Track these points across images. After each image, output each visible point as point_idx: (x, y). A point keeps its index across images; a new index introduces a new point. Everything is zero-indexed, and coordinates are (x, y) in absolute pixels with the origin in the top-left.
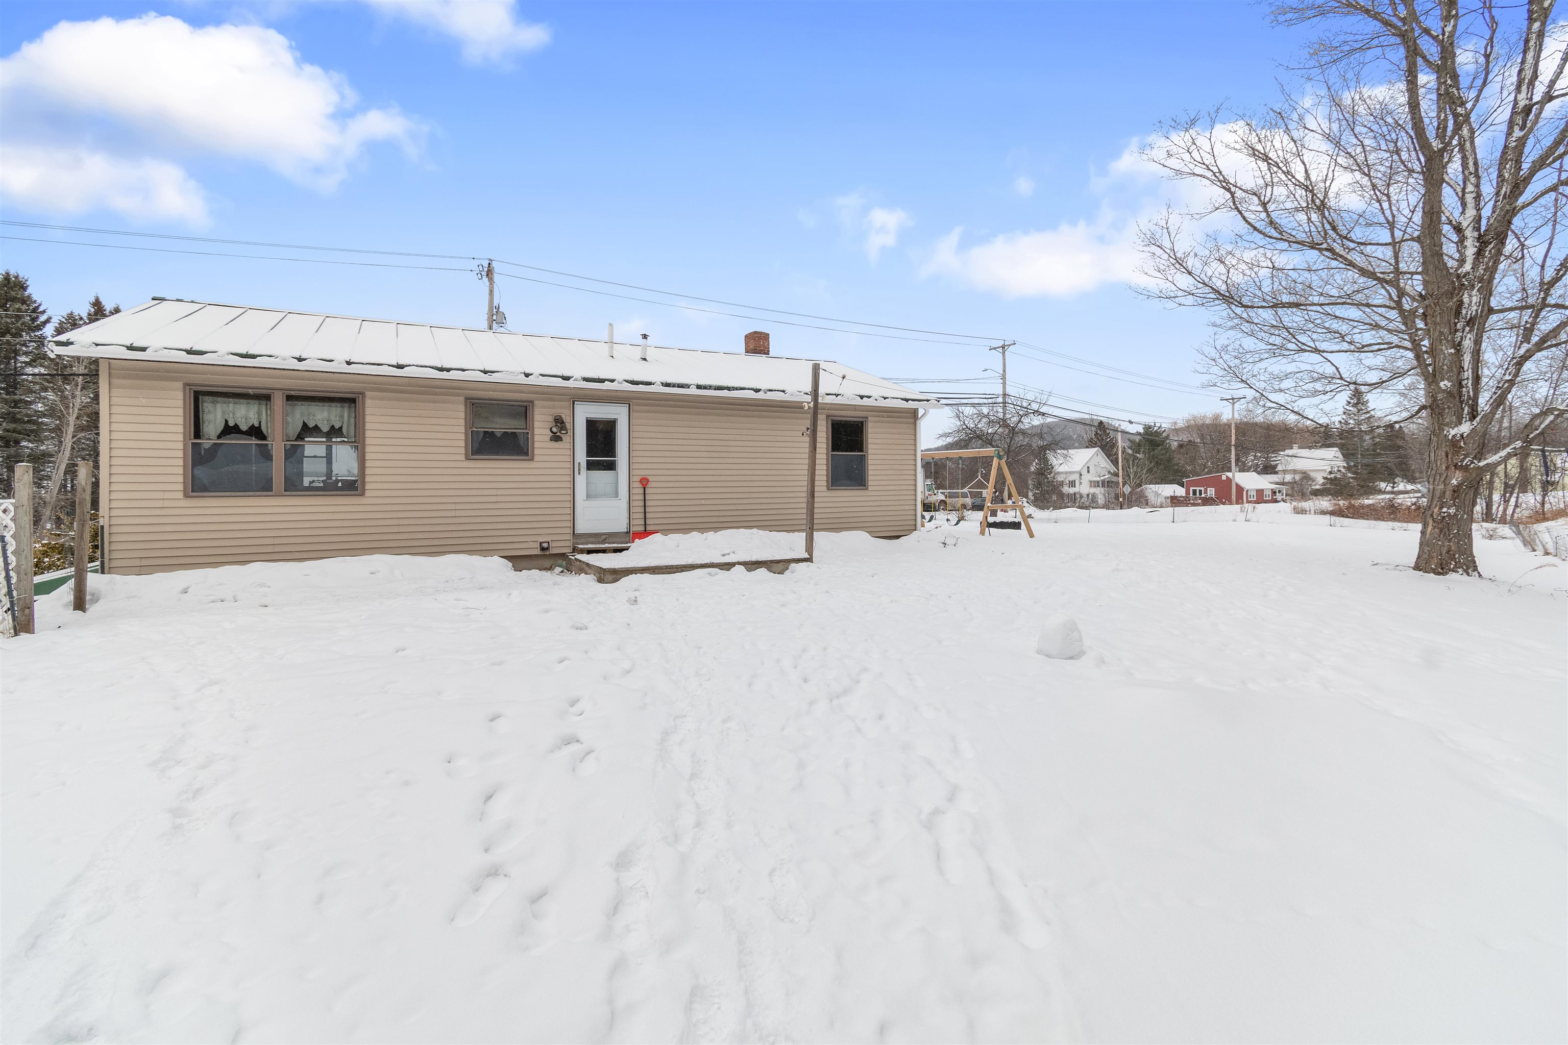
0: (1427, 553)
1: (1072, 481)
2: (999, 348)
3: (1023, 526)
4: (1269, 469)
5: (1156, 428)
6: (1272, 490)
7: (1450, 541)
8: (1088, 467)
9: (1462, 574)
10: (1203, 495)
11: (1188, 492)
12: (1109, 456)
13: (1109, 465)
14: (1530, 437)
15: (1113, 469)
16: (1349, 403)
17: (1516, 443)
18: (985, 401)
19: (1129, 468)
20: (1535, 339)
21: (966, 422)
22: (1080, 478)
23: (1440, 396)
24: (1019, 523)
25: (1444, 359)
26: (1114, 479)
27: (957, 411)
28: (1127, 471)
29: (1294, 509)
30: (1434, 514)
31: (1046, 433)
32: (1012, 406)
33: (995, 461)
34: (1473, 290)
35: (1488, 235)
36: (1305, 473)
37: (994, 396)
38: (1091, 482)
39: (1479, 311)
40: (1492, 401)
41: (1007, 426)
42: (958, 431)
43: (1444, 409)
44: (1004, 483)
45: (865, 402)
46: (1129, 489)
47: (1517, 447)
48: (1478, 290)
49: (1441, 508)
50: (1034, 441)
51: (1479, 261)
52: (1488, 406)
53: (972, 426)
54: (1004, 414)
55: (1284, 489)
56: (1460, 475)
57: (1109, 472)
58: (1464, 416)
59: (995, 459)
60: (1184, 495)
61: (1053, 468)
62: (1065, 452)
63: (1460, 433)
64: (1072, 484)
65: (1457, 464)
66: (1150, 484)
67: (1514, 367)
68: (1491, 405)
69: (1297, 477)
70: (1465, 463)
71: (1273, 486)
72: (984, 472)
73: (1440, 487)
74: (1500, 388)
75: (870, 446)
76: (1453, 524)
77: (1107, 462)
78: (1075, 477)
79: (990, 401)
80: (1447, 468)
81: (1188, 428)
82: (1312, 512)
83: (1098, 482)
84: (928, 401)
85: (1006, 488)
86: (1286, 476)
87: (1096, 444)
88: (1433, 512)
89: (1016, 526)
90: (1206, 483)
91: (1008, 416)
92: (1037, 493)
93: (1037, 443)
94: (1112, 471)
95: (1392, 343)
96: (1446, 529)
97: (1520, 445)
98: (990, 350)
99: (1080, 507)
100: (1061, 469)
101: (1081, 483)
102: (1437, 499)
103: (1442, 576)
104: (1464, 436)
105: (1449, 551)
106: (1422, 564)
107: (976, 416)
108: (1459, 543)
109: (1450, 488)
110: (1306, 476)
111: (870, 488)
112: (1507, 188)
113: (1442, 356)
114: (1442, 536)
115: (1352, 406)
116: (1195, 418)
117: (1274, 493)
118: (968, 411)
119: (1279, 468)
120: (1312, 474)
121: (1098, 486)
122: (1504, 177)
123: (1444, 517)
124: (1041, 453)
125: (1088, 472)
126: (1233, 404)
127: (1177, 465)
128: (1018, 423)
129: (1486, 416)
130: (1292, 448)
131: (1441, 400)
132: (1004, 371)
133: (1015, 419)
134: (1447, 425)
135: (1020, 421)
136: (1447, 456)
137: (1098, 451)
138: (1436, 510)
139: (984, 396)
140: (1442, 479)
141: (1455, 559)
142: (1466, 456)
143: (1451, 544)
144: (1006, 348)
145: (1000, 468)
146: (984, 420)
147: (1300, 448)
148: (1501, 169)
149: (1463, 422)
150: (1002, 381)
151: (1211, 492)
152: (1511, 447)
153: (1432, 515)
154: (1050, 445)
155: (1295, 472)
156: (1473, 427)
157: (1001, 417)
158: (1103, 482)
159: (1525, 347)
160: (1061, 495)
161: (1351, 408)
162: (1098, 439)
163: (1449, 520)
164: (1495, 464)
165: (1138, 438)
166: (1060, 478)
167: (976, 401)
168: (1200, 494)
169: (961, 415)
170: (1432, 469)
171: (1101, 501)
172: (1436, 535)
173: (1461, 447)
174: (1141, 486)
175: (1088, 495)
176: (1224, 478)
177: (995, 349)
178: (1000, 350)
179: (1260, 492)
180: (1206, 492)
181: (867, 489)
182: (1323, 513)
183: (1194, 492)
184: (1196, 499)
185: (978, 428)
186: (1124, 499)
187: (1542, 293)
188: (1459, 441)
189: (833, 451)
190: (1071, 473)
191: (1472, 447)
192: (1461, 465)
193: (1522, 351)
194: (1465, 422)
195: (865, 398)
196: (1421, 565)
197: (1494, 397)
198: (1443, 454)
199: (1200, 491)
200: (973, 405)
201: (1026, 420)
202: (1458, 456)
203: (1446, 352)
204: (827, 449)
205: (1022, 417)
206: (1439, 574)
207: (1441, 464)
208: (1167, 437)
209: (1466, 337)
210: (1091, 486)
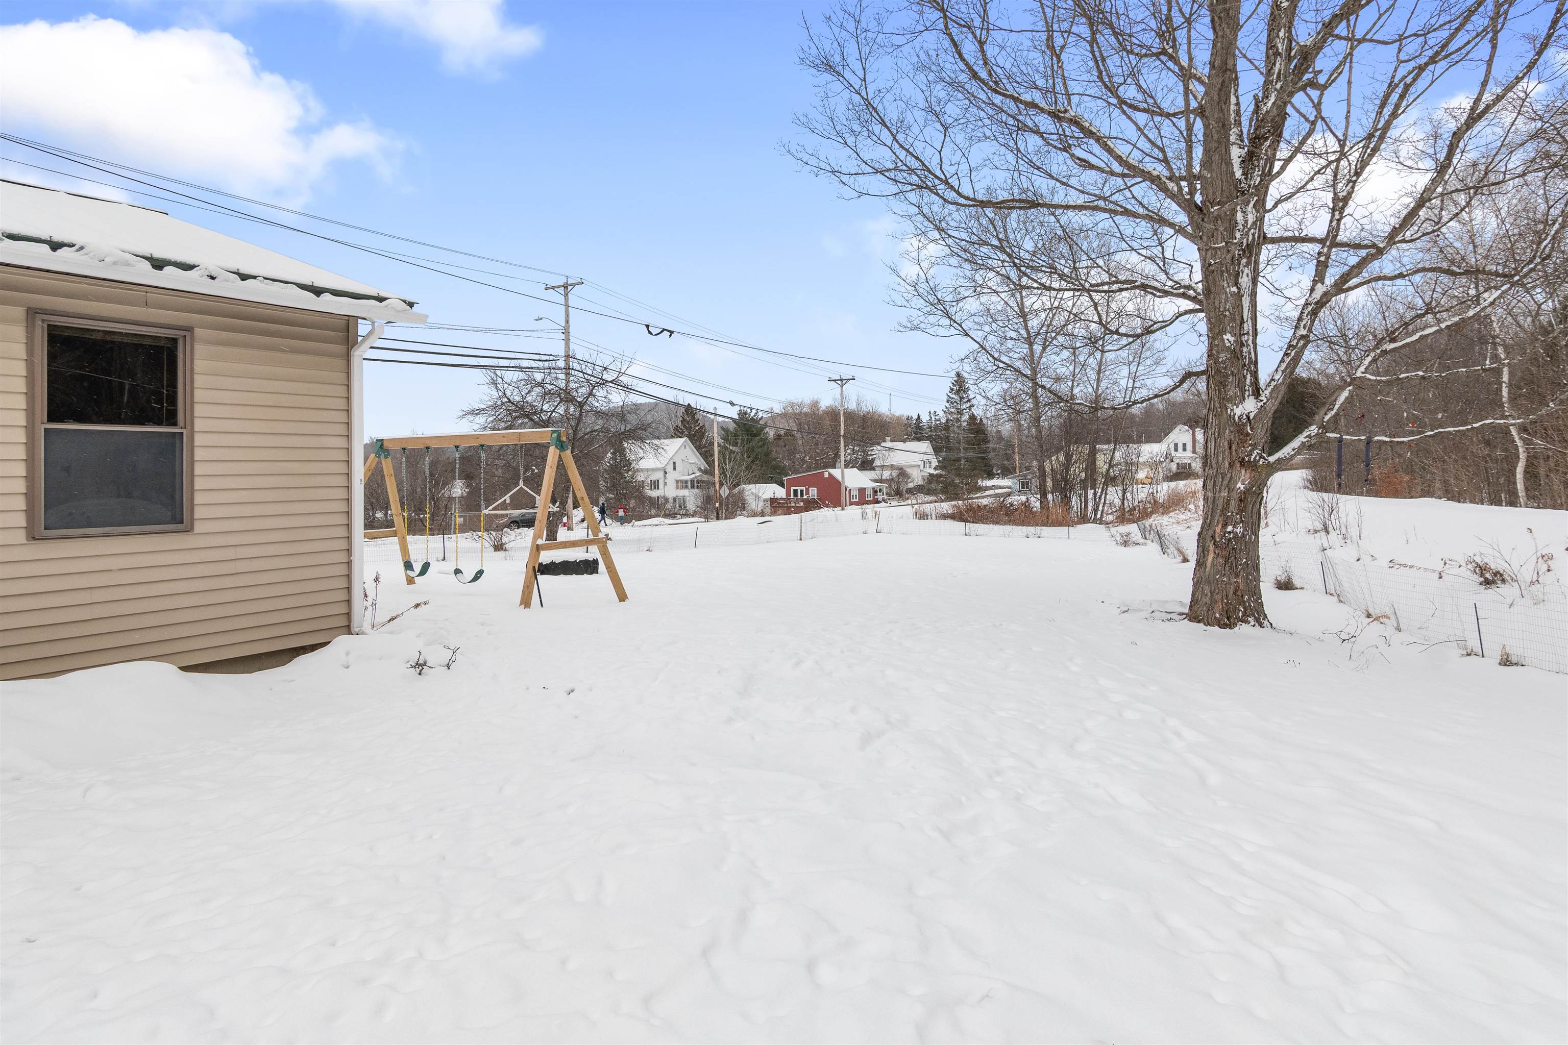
0: (1209, 594)
1: (655, 481)
2: (559, 287)
3: (602, 567)
4: (866, 465)
5: (752, 414)
6: (873, 488)
7: (1237, 576)
8: (674, 463)
9: (1254, 626)
10: (805, 497)
11: (788, 494)
12: (698, 448)
13: (699, 459)
14: (1325, 420)
15: (704, 465)
16: (952, 390)
17: (1310, 429)
18: (541, 364)
19: (726, 464)
20: (1330, 280)
21: (508, 393)
22: (665, 476)
23: (1223, 357)
24: (595, 562)
25: (1226, 301)
26: (706, 478)
27: (493, 375)
28: (723, 468)
29: (916, 513)
30: (1217, 535)
31: (629, 413)
32: (581, 375)
33: (553, 454)
34: (1248, 205)
35: (1264, 127)
36: (901, 469)
37: (552, 358)
38: (677, 481)
39: (1256, 235)
40: (1284, 366)
41: (572, 400)
42: (495, 407)
43: (1227, 376)
44: (567, 489)
45: (170, 278)
46: (727, 492)
47: (1313, 434)
48: (1254, 206)
49: (1225, 525)
50: (612, 424)
51: (1253, 164)
52: (1280, 373)
53: (517, 398)
54: (568, 382)
55: (884, 486)
56: (1248, 476)
57: (699, 469)
58: (1247, 388)
59: (552, 449)
60: (784, 497)
61: (630, 464)
62: (656, 442)
63: (1246, 412)
64: (655, 485)
65: (1243, 459)
66: (749, 483)
67: (1309, 317)
68: (1283, 372)
69: (895, 473)
70: (1253, 457)
71: (875, 485)
72: (536, 471)
73: (1222, 494)
74: (1294, 347)
75: (199, 410)
76: (1240, 549)
77: (697, 457)
78: (658, 476)
79: (546, 364)
80: (1231, 465)
81: (784, 415)
82: (934, 516)
83: (686, 482)
84: (381, 299)
85: (571, 495)
86: (884, 472)
87: (682, 433)
88: (1215, 532)
89: (589, 567)
90: (808, 482)
91: (573, 385)
92: (611, 499)
93: (616, 426)
94: (703, 468)
95: (1136, 281)
96: (1233, 558)
97: (1316, 431)
98: (546, 289)
99: (666, 516)
100: (643, 464)
101: (665, 484)
102: (1219, 513)
103: (1228, 630)
104: (1251, 418)
105: (1236, 591)
106: (1202, 611)
107: (523, 383)
108: (1248, 578)
109: (1235, 495)
110: (903, 473)
111: (198, 527)
112: (1281, 64)
113: (1223, 297)
114: (1227, 568)
115: (955, 394)
116: (792, 405)
117: (875, 492)
118: (510, 376)
119: (877, 463)
120: (909, 470)
121: (686, 487)
122: (1277, 49)
123: (1230, 540)
124: (617, 441)
125: (675, 468)
126: (842, 386)
127: (775, 459)
128: (588, 397)
129: (1277, 388)
130: (885, 441)
131: (1224, 362)
132: (567, 322)
133: (584, 391)
134: (1230, 400)
135: (591, 394)
136: (1230, 448)
137: (685, 441)
138: (1218, 529)
139: (537, 357)
140: (1225, 482)
141: (1244, 602)
142: (1254, 447)
143: (1239, 580)
144: (570, 288)
145: (561, 466)
146: (537, 390)
147: (892, 441)
148: (1271, 37)
149: (1246, 397)
150: (563, 336)
151: (813, 492)
152: (1305, 434)
153: (1213, 537)
154: (634, 430)
155: (892, 467)
156: (1262, 403)
157: (563, 385)
158: (692, 481)
159: (1320, 289)
160: (642, 499)
161: (954, 396)
162: (685, 426)
163: (1236, 544)
164: (1288, 459)
165: (732, 426)
166: (640, 477)
167: (525, 363)
168: (802, 495)
169: (500, 381)
170: (1211, 466)
171: (691, 506)
172: (1219, 568)
173: (1248, 434)
174: (738, 485)
175: (674, 499)
176: (826, 475)
177: (553, 288)
178: (561, 290)
179: (862, 491)
180: (807, 493)
181: (189, 530)
182: (944, 517)
183: (796, 491)
184: (797, 501)
185: (527, 402)
186: (721, 504)
187: (1337, 213)
188: (1244, 425)
189: (52, 418)
190: (653, 470)
191: (1260, 434)
192: (1249, 461)
193: (1317, 295)
194: (1248, 396)
195: (168, 270)
196: (1196, 614)
197: (1287, 360)
198: (1226, 444)
199: (802, 491)
200: (520, 368)
201: (600, 393)
202: (1244, 447)
203: (1228, 290)
204: (30, 412)
205: (594, 387)
206: (1224, 626)
207: (1223, 459)
208: (766, 425)
209: (1243, 273)
210: (677, 487)
